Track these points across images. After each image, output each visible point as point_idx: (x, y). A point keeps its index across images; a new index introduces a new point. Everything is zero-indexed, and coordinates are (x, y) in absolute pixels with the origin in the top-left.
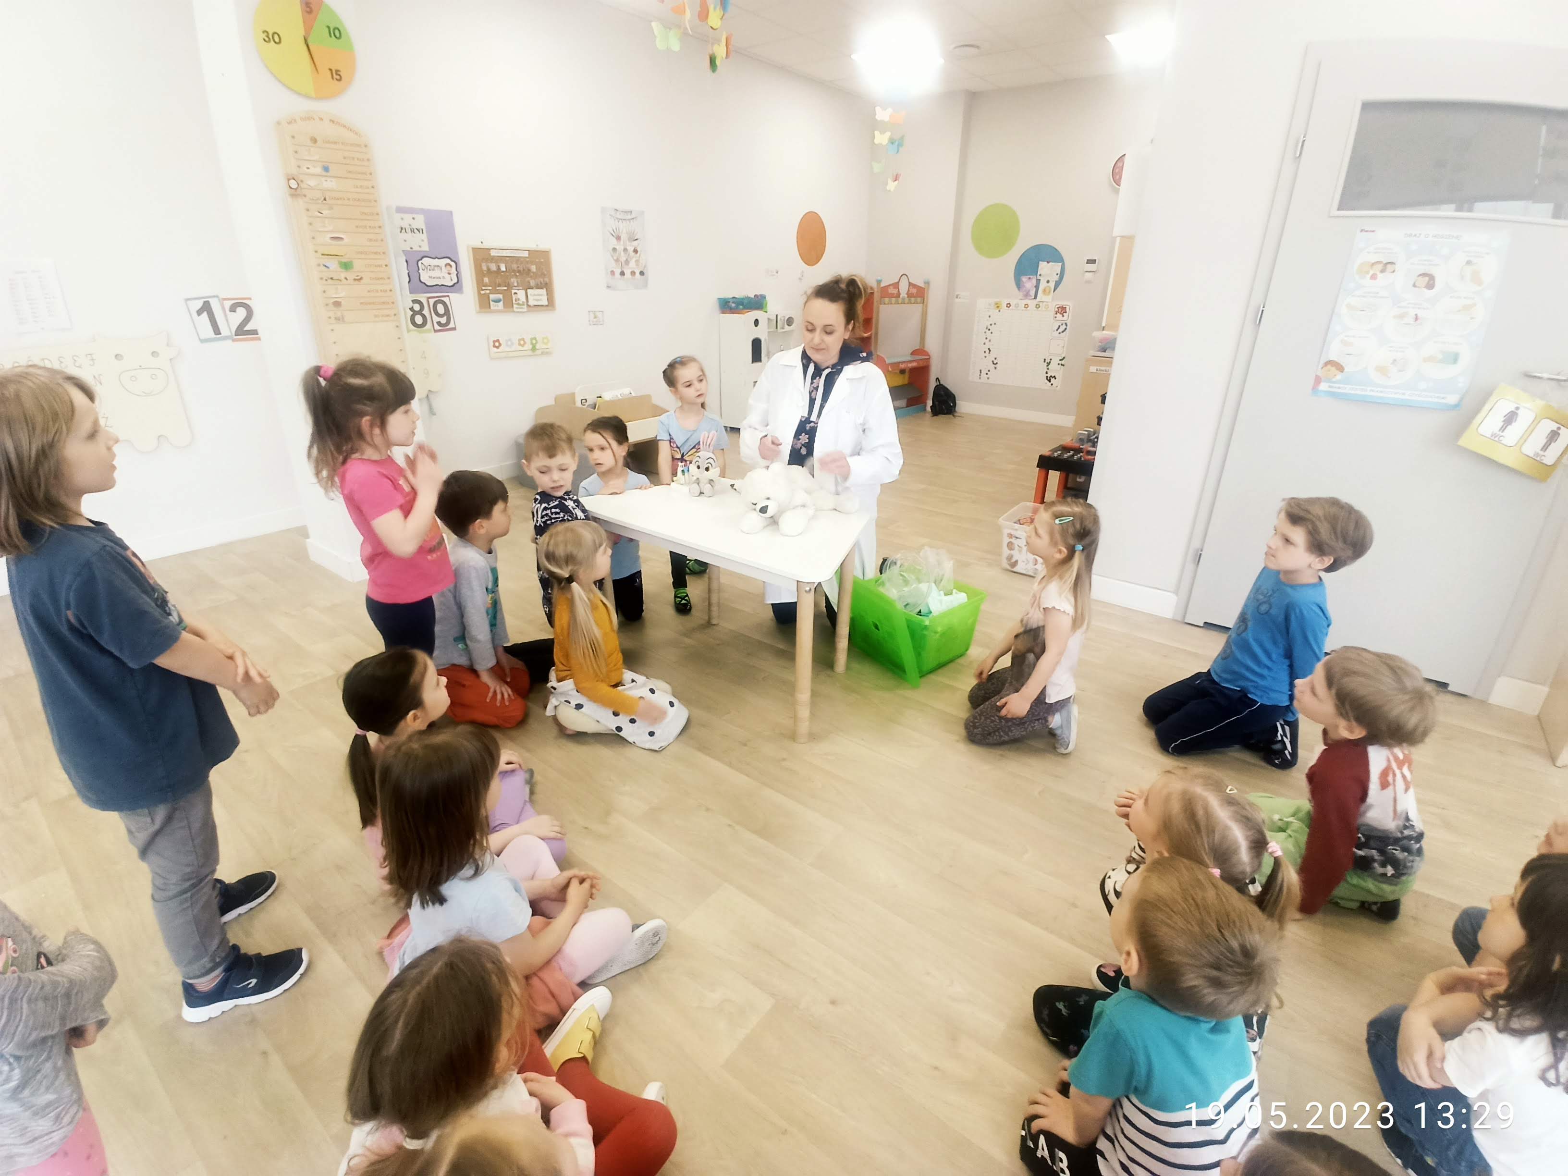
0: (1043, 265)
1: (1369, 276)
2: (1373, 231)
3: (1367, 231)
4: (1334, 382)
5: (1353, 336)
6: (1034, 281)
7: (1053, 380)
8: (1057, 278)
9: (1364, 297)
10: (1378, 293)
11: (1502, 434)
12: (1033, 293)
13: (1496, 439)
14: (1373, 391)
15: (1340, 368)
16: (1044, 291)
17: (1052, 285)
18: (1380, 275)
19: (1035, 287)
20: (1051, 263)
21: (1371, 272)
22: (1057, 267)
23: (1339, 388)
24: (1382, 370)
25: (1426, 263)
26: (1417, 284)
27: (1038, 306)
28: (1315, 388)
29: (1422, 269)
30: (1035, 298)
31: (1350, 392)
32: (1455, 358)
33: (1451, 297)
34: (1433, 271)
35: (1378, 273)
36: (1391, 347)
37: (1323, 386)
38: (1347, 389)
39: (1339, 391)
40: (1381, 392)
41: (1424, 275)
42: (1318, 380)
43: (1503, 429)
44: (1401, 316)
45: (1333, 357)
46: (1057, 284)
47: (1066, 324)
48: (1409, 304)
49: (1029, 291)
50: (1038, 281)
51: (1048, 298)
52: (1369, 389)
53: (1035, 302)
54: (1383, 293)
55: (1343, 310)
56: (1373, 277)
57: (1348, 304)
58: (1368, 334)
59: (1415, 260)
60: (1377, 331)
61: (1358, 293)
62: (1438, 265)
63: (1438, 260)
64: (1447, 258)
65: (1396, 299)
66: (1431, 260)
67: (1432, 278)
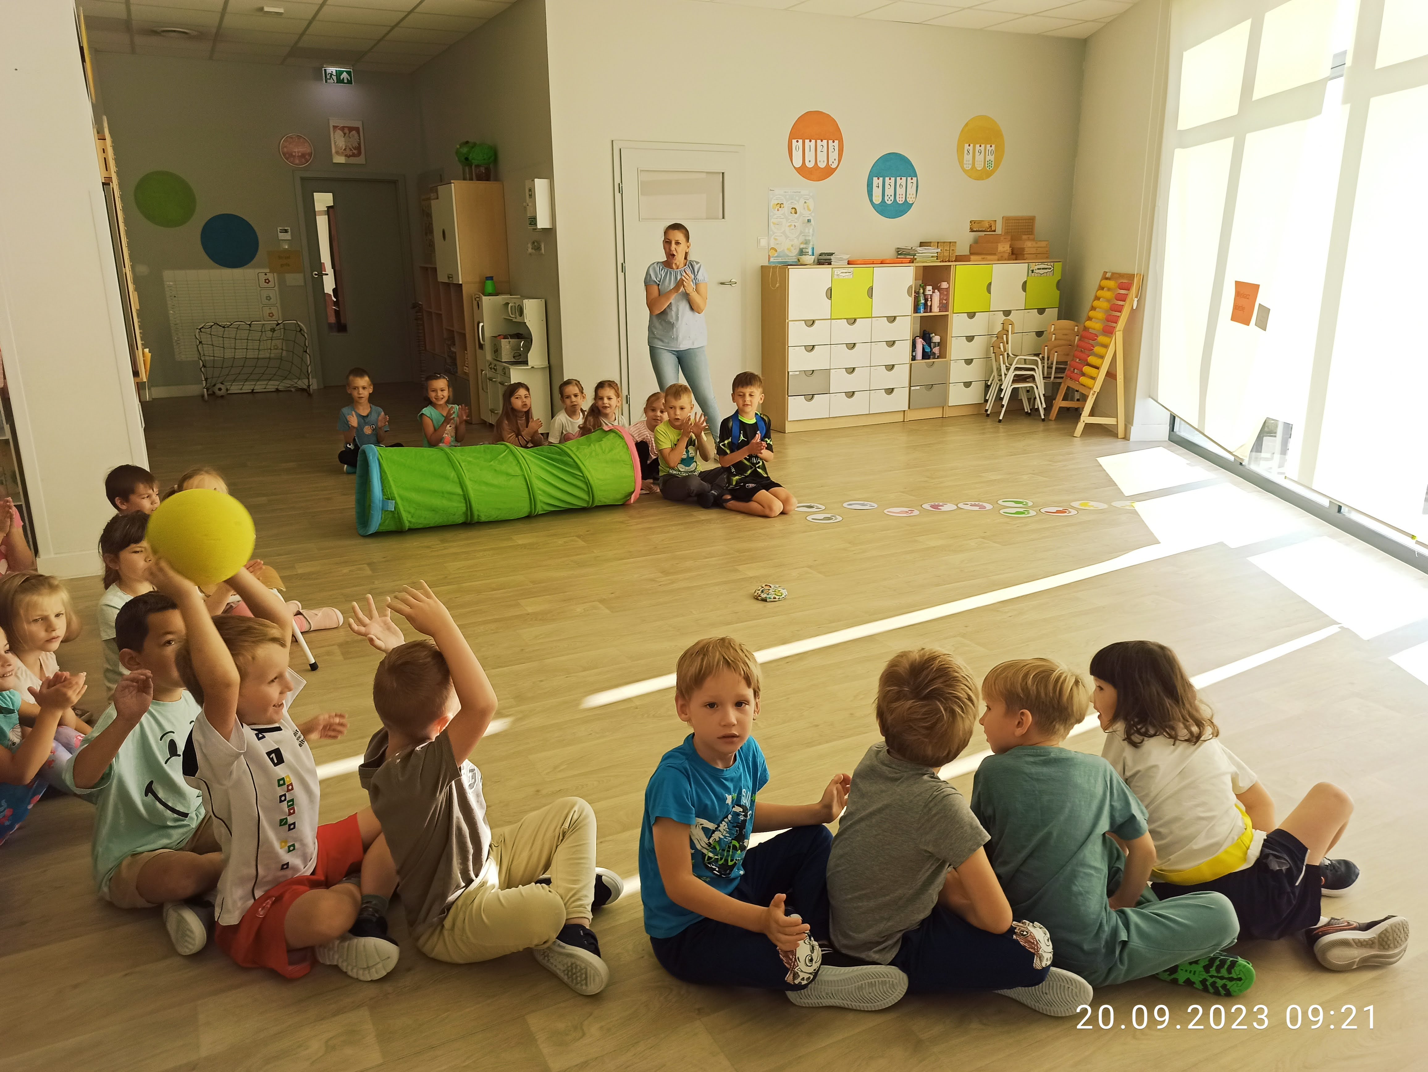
15: (776, 251)
18: (780, 209)
44: (790, 226)
45: (773, 246)
54: (783, 217)
55: (771, 225)
56: (778, 210)
57: (773, 223)
58: (781, 235)
59: (789, 202)
60: (784, 233)
61: (775, 217)
62: (796, 204)
63: (796, 202)
64: (798, 202)
65: (787, 219)
66: (794, 203)
67: (795, 209)
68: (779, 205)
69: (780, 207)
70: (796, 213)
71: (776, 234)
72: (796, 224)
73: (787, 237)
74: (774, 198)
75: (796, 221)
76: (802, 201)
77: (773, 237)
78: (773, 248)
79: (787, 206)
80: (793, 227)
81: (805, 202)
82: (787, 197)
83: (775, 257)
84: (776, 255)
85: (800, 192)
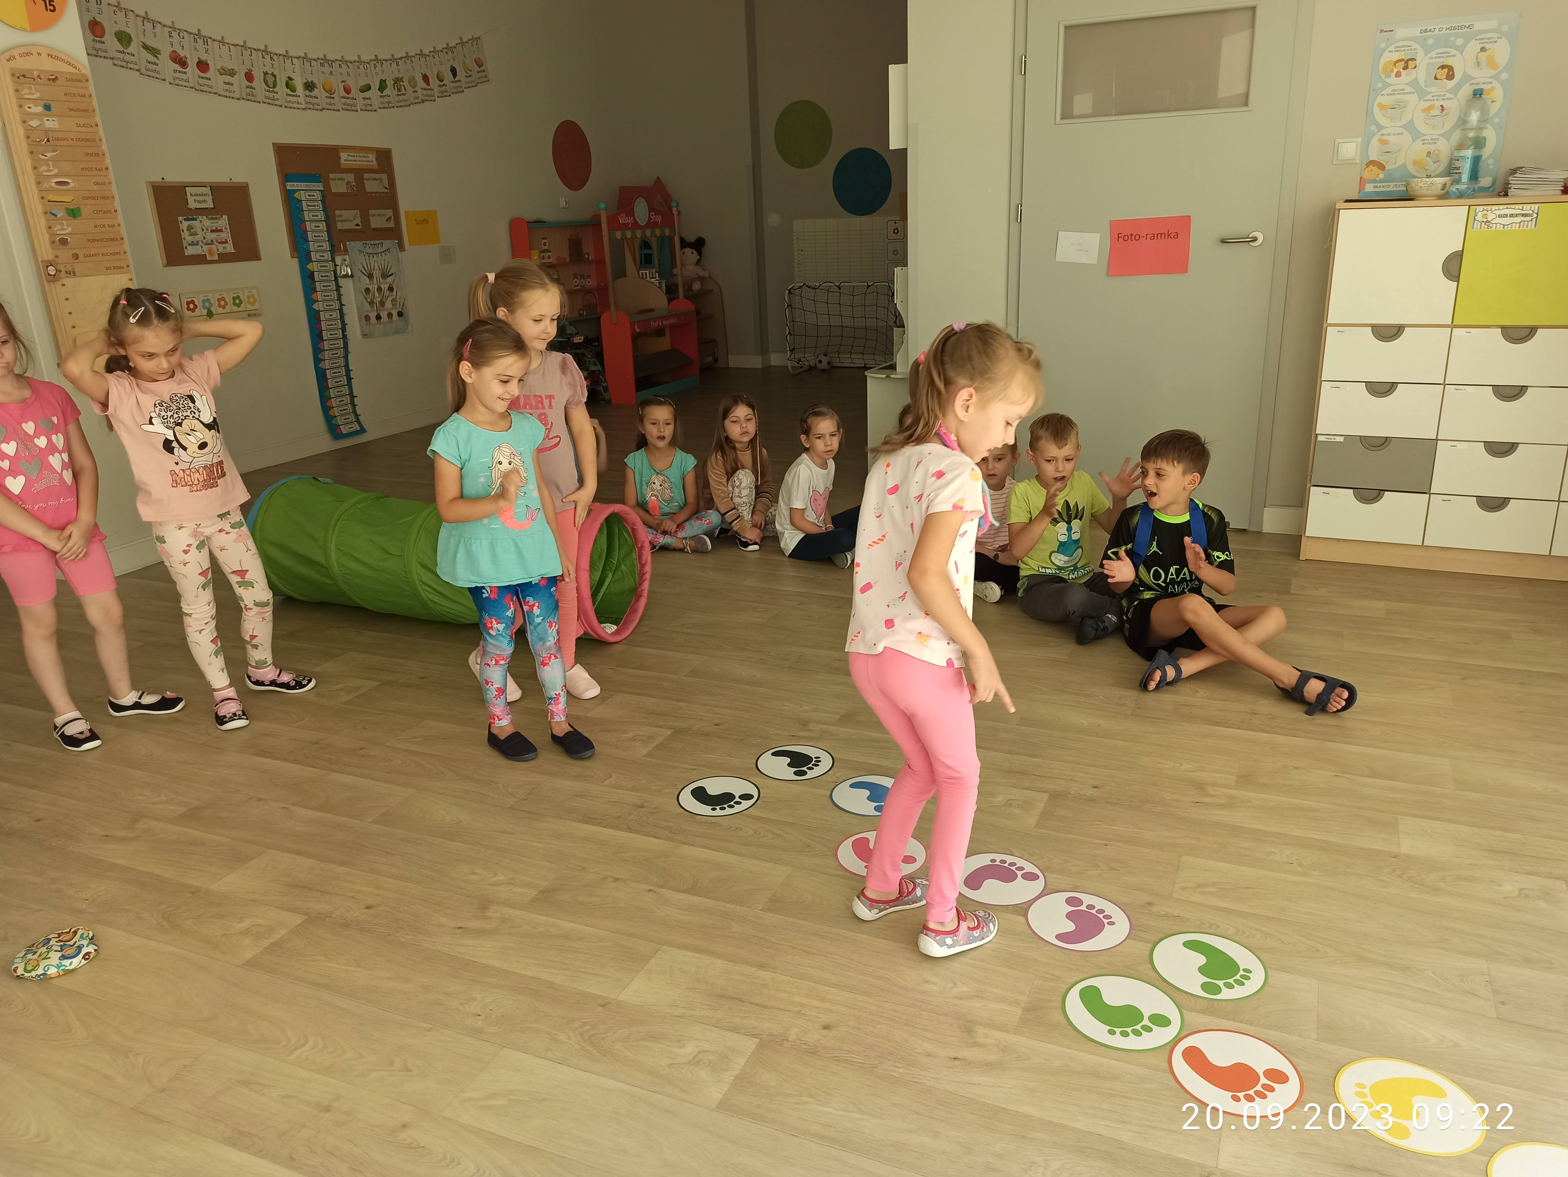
1: (1394, 74)
2: (1392, 31)
4: (1378, 182)
5: (1388, 135)
9: (1391, 94)
10: (1404, 90)
15: (1382, 167)
18: (1403, 72)
21: (1395, 70)
25: (1442, 55)
26: (1438, 77)
29: (1439, 62)
31: (1395, 189)
34: (1451, 62)
35: (1401, 70)
36: (1424, 140)
37: (1369, 188)
42: (1363, 182)
44: (1428, 109)
45: (1373, 157)
48: (1433, 96)
54: (1409, 89)
55: (1375, 110)
56: (1398, 75)
57: (1380, 105)
58: (1401, 130)
59: (1433, 54)
60: (1410, 127)
61: (1388, 91)
62: (1454, 56)
63: (1453, 52)
64: (1461, 49)
65: (1422, 93)
66: (1447, 53)
67: (1450, 68)
68: (1402, 64)
69: (1405, 68)
70: (1450, 76)
71: (1383, 132)
72: (1446, 104)
73: (1416, 135)
74: (1392, 48)
75: (1448, 95)
76: (1474, 47)
77: (1377, 136)
78: (1371, 163)
79: (1425, 63)
80: (1437, 112)
81: (1483, 49)
82: (1430, 42)
83: (1381, 181)
84: (1382, 176)
85: (1469, 27)
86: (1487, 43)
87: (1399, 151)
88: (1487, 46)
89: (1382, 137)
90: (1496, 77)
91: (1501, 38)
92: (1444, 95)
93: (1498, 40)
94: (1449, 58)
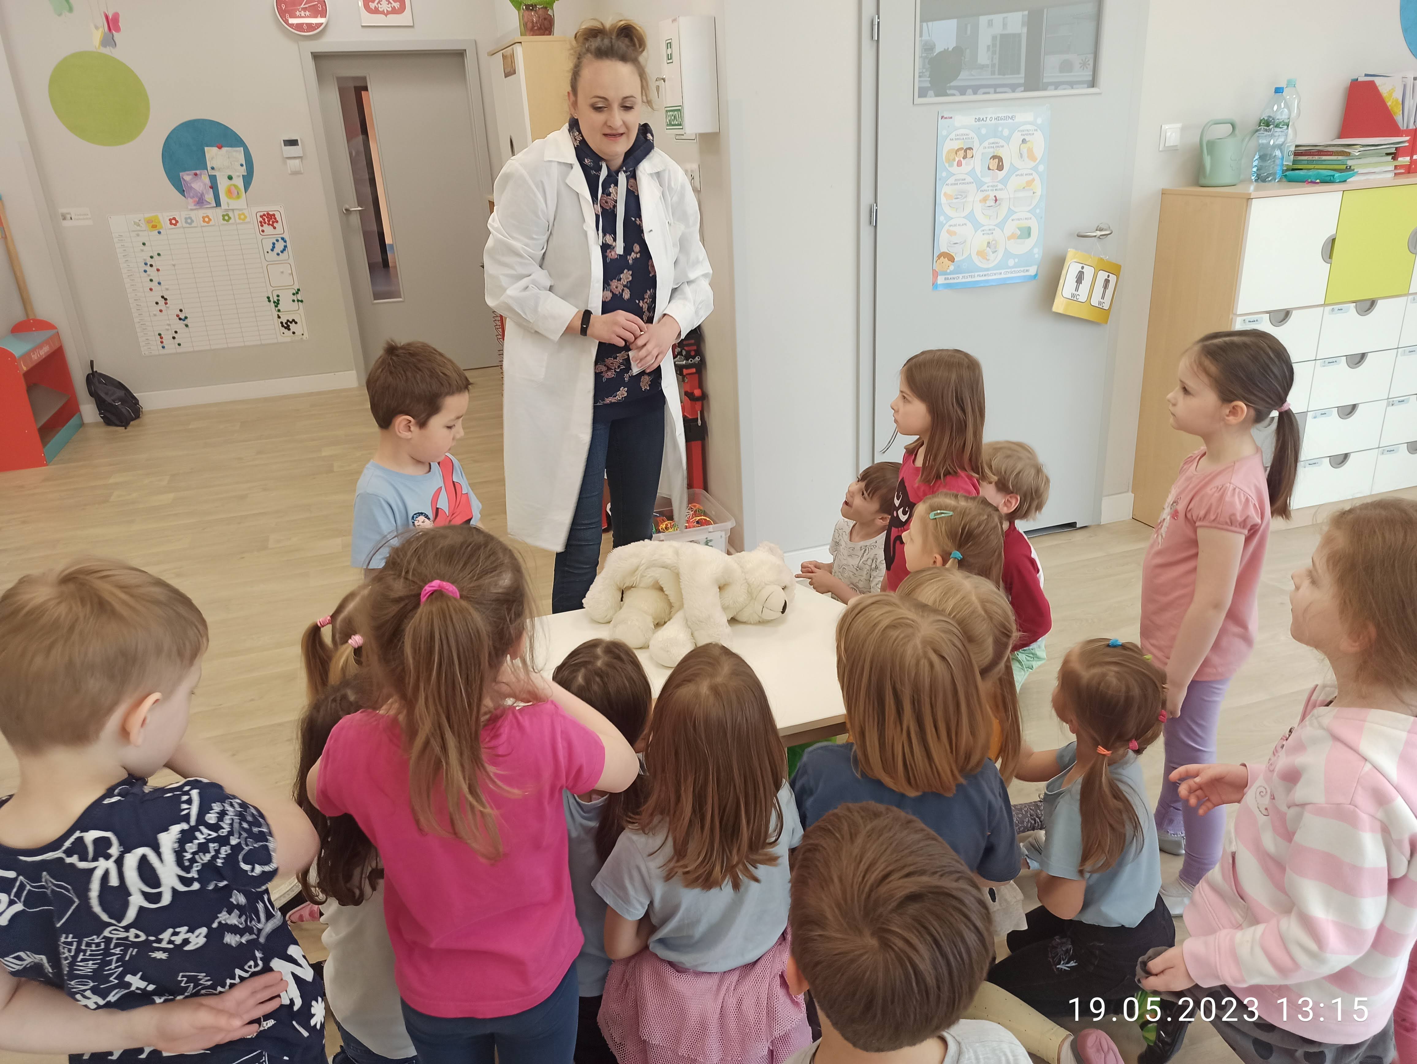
0: (211, 153)
1: (955, 163)
2: (951, 118)
3: (946, 118)
4: (949, 274)
5: (955, 225)
6: (206, 180)
7: (292, 326)
8: (243, 171)
9: (955, 184)
10: (965, 179)
11: (1077, 293)
12: (210, 197)
13: (1075, 299)
14: (979, 276)
15: (952, 259)
16: (229, 192)
17: (239, 182)
18: (964, 162)
19: (211, 187)
20: (224, 149)
21: (957, 159)
22: (239, 154)
23: (954, 278)
24: (981, 254)
26: (991, 167)
27: (226, 218)
28: (934, 284)
29: (991, 152)
30: (218, 204)
31: (964, 280)
32: (1027, 232)
33: (1017, 175)
34: (1000, 153)
35: (962, 159)
36: (983, 231)
37: (941, 280)
38: (961, 279)
39: (956, 281)
40: (985, 275)
41: (994, 157)
42: (935, 274)
43: (1077, 289)
44: (985, 200)
45: (944, 249)
46: (248, 180)
47: (283, 239)
48: (988, 187)
49: (202, 195)
50: (213, 179)
51: (240, 203)
52: (976, 274)
53: (219, 212)
54: (969, 179)
55: (942, 200)
57: (945, 194)
58: (965, 221)
59: (986, 144)
60: (971, 217)
61: (951, 180)
62: (1003, 146)
63: (1002, 142)
64: (1008, 139)
65: (980, 184)
66: (997, 143)
67: (1000, 159)
71: (951, 222)
73: (977, 226)
74: (952, 136)
76: (1017, 137)
77: (946, 227)
81: (1024, 141)
82: (984, 131)
85: (1012, 118)
86: (1027, 135)
87: (965, 242)
88: (1027, 138)
89: (951, 228)
90: (1035, 169)
91: (1036, 130)
92: (997, 186)
93: (1035, 133)
94: (998, 149)
